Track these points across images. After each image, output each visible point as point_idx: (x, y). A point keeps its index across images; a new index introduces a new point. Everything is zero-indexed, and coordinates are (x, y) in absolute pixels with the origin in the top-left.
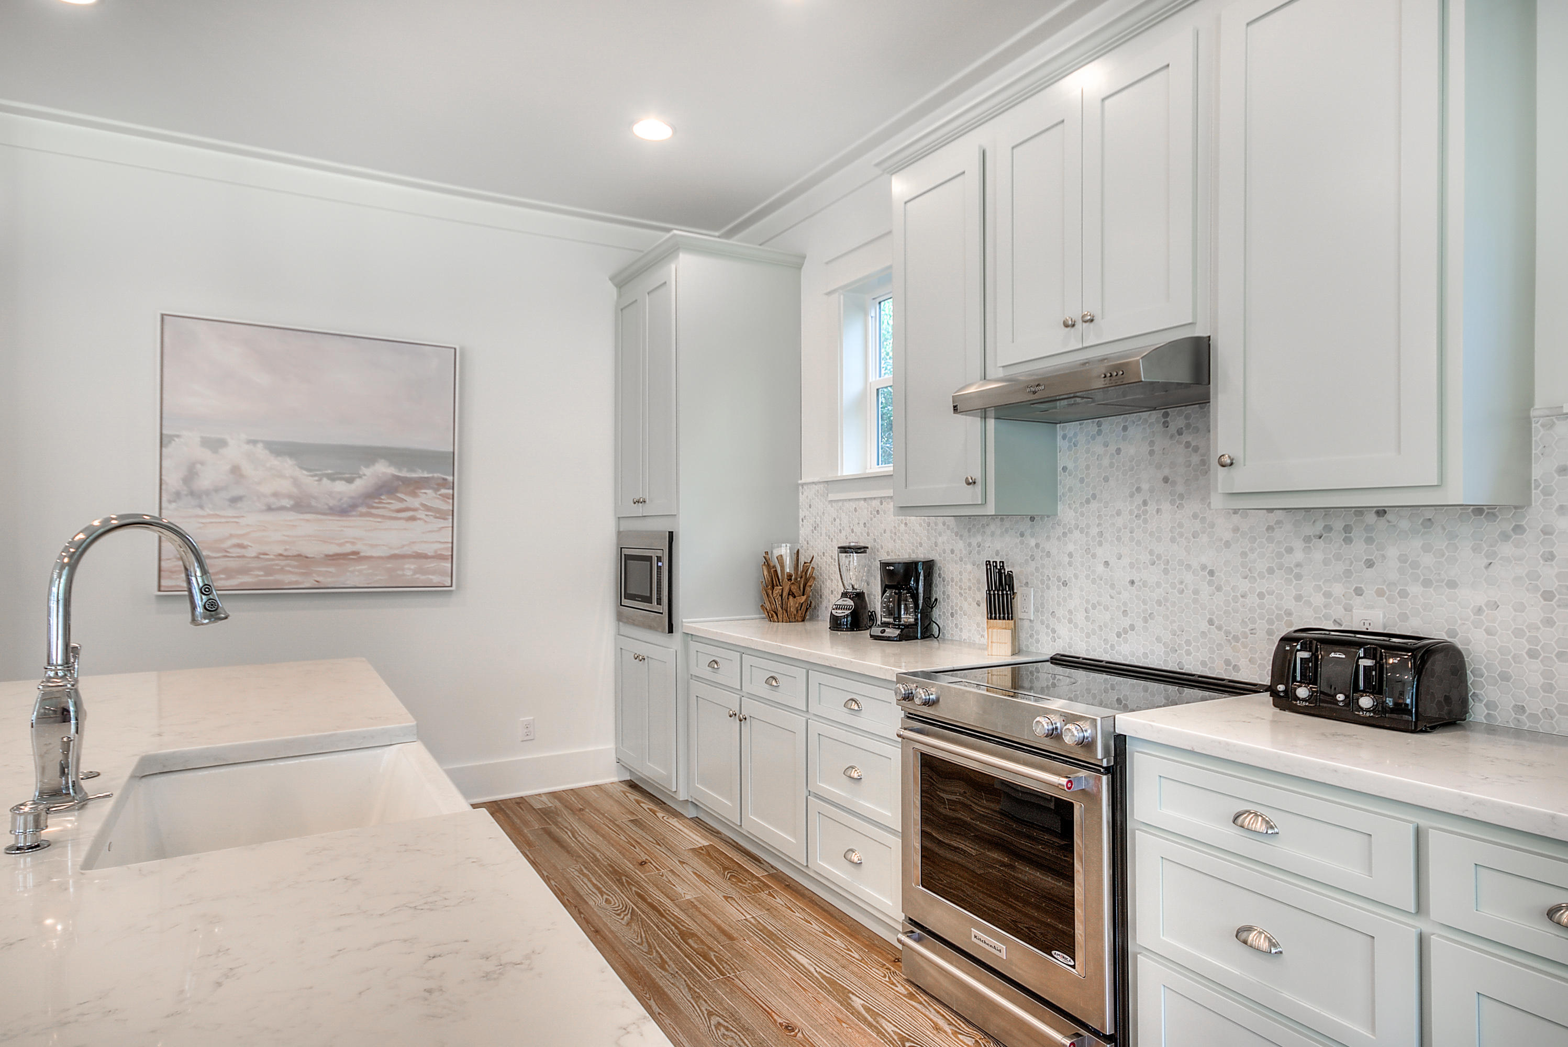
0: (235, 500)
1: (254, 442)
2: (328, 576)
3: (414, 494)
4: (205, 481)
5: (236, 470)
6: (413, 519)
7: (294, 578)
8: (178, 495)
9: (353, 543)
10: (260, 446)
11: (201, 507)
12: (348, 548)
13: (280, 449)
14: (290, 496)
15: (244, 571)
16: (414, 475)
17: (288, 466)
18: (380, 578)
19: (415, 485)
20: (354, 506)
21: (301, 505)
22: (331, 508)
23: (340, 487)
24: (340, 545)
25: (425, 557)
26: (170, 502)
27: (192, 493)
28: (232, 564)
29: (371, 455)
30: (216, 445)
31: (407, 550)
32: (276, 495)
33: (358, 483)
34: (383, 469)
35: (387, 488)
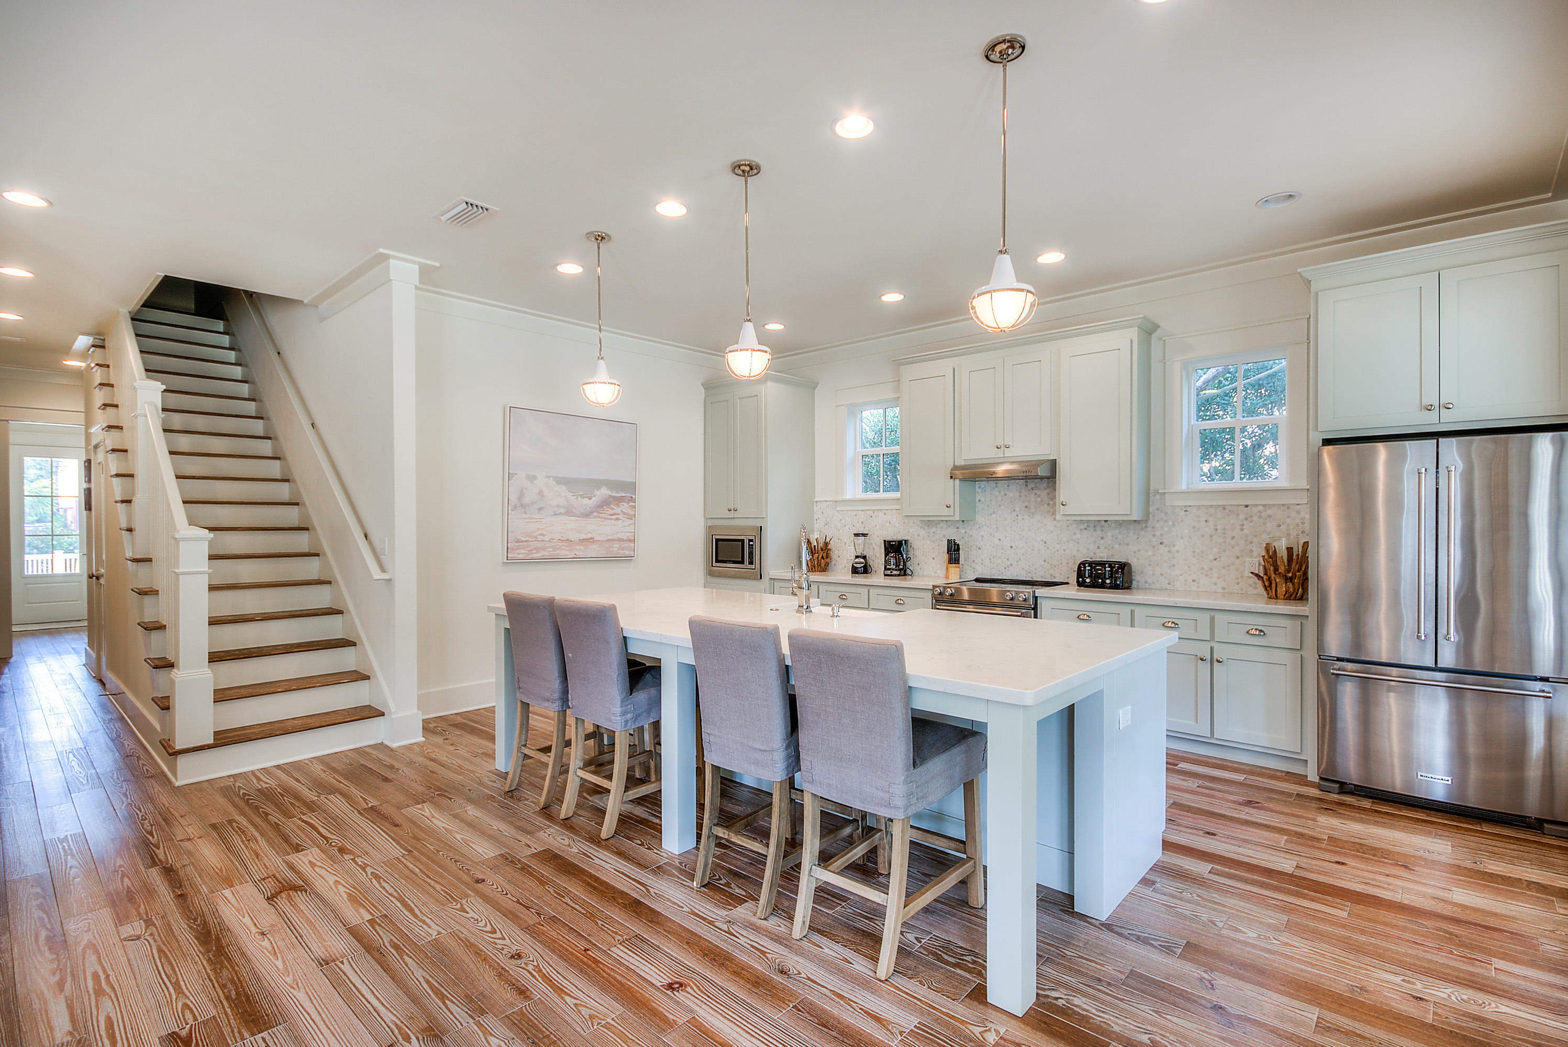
0: (540, 509)
1: (549, 477)
2: (580, 551)
3: (618, 506)
4: (527, 500)
5: (541, 492)
6: (617, 519)
7: (566, 552)
8: (515, 506)
9: (591, 533)
10: (551, 479)
11: (526, 513)
12: (589, 536)
13: (561, 481)
14: (564, 507)
15: (544, 549)
16: (618, 495)
17: (563, 489)
18: (603, 553)
19: (619, 500)
20: (592, 513)
21: (569, 512)
22: (582, 514)
23: (586, 501)
24: (586, 534)
25: (623, 540)
26: (512, 510)
27: (522, 506)
28: (539, 544)
29: (599, 483)
30: (532, 478)
31: (615, 537)
32: (558, 506)
33: (593, 499)
34: (604, 492)
35: (606, 503)
